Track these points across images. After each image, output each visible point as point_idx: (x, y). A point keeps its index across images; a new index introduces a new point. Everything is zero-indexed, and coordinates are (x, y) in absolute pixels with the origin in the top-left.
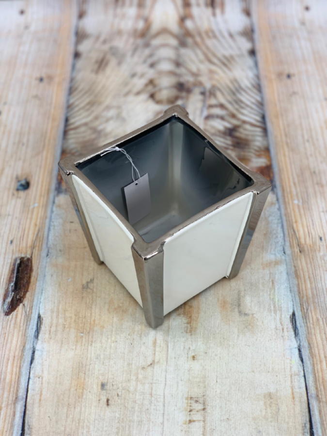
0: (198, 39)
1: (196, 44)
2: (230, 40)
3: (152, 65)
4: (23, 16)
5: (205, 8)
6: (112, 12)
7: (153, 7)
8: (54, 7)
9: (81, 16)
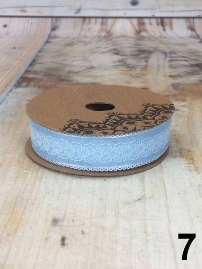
0: (153, 39)
4: (6, 29)
5: (156, 26)
6: (80, 27)
7: (113, 25)
8: (31, 24)
9: (54, 29)
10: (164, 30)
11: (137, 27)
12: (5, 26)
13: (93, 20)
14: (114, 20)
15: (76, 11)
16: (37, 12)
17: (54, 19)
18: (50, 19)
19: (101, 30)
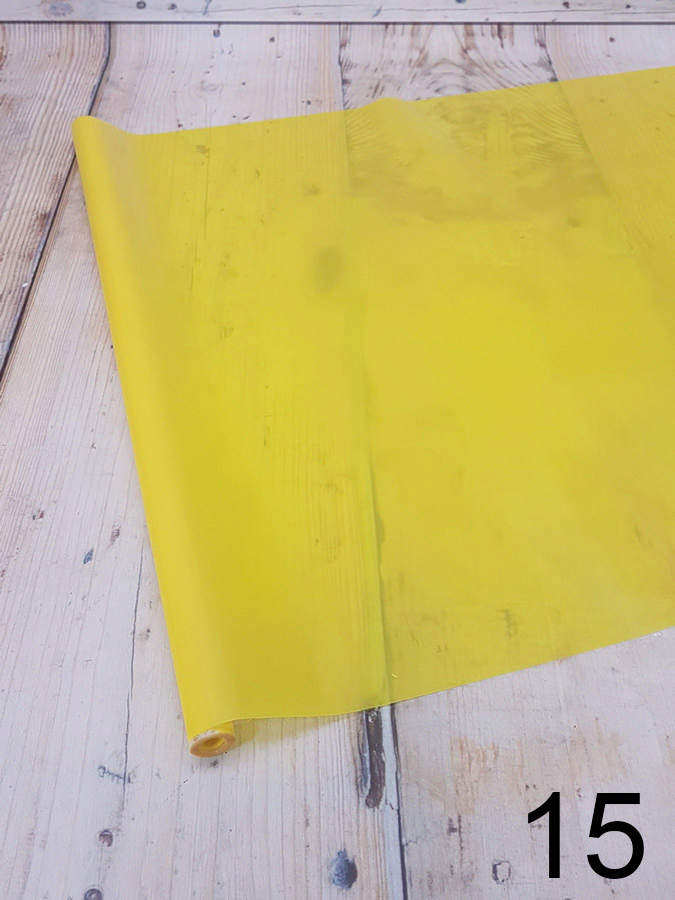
0: (487, 69)
1: (485, 72)
2: (525, 69)
3: (437, 91)
4: (274, 44)
5: (491, 38)
6: (381, 41)
7: (429, 36)
8: (309, 35)
9: (343, 45)
10: (502, 46)
11: (463, 40)
12: (272, 40)
13: (399, 27)
14: (430, 26)
15: (375, 12)
16: (317, 14)
17: (342, 26)
18: (338, 26)
19: (412, 47)
